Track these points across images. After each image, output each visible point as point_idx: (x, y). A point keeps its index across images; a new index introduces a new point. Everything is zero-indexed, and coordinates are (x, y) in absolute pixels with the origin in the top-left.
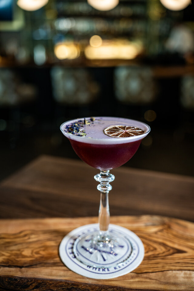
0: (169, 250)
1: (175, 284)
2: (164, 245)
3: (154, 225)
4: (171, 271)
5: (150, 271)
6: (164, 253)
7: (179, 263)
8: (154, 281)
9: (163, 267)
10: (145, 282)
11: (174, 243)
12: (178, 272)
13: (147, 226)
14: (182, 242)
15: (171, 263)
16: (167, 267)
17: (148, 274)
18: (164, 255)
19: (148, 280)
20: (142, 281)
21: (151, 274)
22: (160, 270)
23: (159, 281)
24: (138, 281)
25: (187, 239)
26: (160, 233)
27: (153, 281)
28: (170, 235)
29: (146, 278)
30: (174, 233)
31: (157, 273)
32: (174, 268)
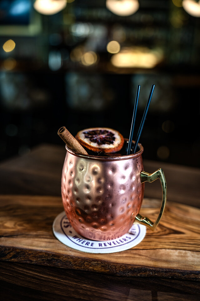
0: (165, 231)
1: (167, 261)
2: (160, 226)
3: (152, 207)
4: (164, 250)
5: (141, 248)
6: (159, 232)
7: (174, 242)
8: (144, 257)
9: (155, 245)
10: (133, 257)
11: (171, 224)
12: (172, 251)
14: (180, 224)
15: (165, 243)
16: (160, 246)
17: (138, 251)
18: (159, 234)
19: (138, 256)
20: (130, 257)
21: (141, 251)
22: (152, 248)
23: (149, 257)
24: (126, 257)
25: (187, 222)
26: (157, 215)
27: (142, 257)
28: (168, 217)
29: (135, 254)
30: (173, 215)
31: (149, 250)
32: (168, 247)
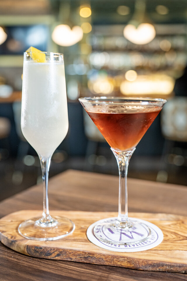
0: (180, 237)
1: (180, 259)
2: (175, 234)
3: (168, 220)
4: (178, 251)
5: (159, 249)
6: (174, 238)
8: (162, 255)
9: (171, 247)
10: (152, 255)
11: (184, 233)
12: (185, 252)
13: (161, 220)
15: (179, 246)
16: (175, 248)
17: (156, 251)
18: (174, 240)
19: (156, 255)
20: (150, 255)
21: (159, 251)
22: (168, 249)
23: (166, 256)
24: (147, 255)
26: (172, 226)
27: (160, 255)
28: (182, 228)
29: (155, 253)
31: (166, 251)
32: (182, 249)
